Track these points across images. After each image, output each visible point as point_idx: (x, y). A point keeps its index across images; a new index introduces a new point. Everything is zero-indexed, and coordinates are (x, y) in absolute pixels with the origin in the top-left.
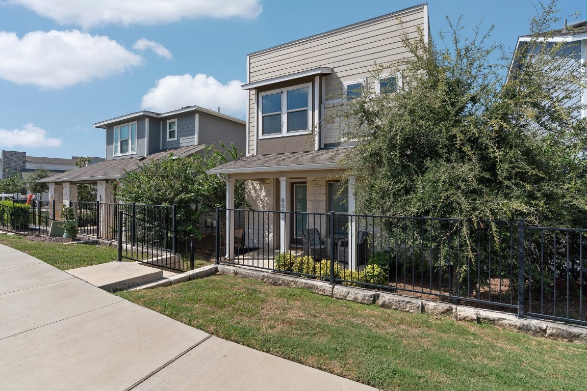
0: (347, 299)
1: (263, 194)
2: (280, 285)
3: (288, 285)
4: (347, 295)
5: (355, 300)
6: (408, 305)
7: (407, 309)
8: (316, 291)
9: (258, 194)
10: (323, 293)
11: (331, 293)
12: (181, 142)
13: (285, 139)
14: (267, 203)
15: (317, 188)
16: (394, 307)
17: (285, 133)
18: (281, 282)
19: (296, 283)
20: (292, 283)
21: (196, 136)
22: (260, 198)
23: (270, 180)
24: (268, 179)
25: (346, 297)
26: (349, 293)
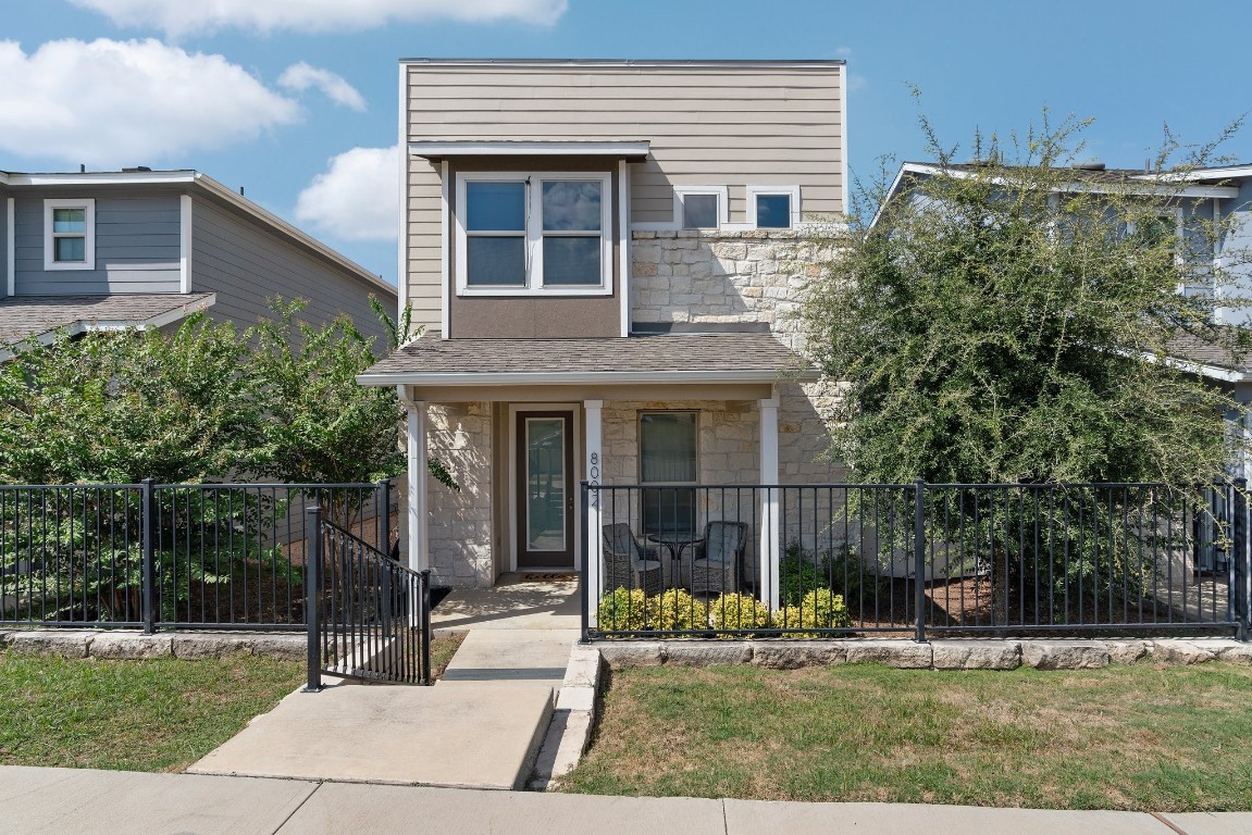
0: (967, 666)
1: (460, 441)
2: (801, 665)
3: (822, 661)
4: (967, 658)
5: (985, 666)
6: (1085, 655)
7: (1084, 663)
8: (894, 662)
9: (442, 442)
10: (912, 665)
11: (929, 660)
12: (111, 277)
13: (538, 302)
14: (472, 466)
15: (615, 427)
16: (1062, 664)
17: (536, 285)
18: (803, 657)
19: (842, 653)
20: (833, 655)
21: (185, 264)
22: (451, 454)
23: (480, 405)
24: (473, 404)
25: (964, 663)
26: (970, 654)
